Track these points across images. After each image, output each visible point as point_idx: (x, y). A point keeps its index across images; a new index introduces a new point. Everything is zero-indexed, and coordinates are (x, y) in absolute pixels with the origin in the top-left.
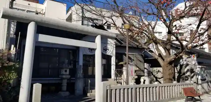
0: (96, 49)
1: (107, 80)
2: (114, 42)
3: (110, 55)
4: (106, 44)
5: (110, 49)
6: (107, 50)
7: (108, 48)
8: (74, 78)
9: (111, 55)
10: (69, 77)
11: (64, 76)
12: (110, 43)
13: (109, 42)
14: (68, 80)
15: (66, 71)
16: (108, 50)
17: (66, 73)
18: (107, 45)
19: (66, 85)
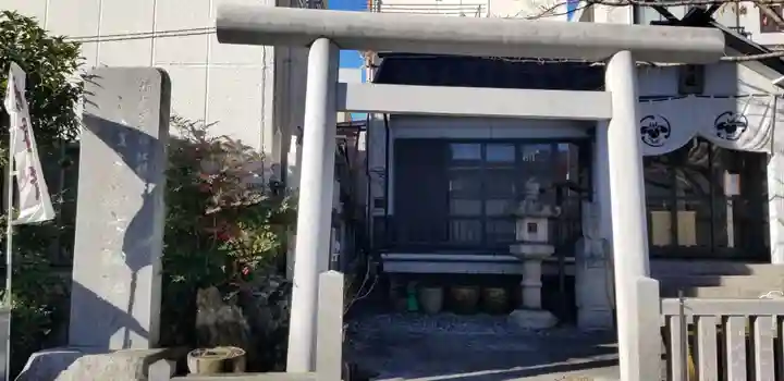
0: (609, 120)
1: (747, 273)
2: (777, 84)
3: (755, 150)
4: (731, 98)
5: (753, 122)
6: (739, 129)
7: (743, 120)
8: (573, 259)
9: (763, 150)
10: (547, 251)
11: (526, 250)
12: (752, 91)
13: (743, 89)
14: (544, 263)
15: (533, 228)
16: (745, 125)
17: (533, 235)
18: (735, 106)
19: (540, 284)
